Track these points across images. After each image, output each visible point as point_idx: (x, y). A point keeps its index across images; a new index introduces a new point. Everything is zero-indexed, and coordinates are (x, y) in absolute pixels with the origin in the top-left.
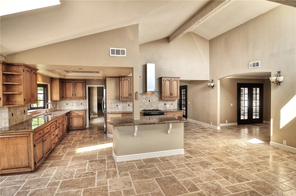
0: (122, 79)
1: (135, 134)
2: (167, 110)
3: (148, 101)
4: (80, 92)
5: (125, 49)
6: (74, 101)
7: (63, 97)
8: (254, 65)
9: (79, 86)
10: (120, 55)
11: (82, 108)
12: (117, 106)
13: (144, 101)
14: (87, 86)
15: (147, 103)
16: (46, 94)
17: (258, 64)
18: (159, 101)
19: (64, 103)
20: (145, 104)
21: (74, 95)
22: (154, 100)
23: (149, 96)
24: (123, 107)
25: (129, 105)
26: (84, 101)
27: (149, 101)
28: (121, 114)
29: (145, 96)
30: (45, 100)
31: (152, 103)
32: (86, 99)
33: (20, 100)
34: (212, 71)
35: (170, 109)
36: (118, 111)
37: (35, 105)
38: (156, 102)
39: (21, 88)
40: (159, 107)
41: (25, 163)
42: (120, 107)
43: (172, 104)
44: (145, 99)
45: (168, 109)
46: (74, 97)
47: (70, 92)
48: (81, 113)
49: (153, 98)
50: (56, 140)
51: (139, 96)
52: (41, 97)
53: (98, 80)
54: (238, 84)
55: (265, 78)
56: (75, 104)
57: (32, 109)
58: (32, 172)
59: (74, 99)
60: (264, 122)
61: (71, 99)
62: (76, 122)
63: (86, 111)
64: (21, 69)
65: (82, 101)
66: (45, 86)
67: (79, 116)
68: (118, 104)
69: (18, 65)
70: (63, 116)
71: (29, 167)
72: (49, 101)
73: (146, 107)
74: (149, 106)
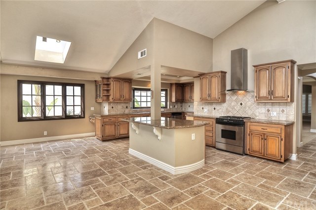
2: (271, 120)
3: (239, 104)
12: (203, 108)
13: (233, 104)
15: (238, 107)
16: (166, 96)
18: (258, 105)
20: (235, 108)
22: (249, 104)
23: (240, 97)
24: (208, 110)
25: (215, 109)
27: (241, 104)
30: (166, 101)
31: (245, 108)
35: (278, 119)
36: (204, 114)
38: (251, 105)
40: (257, 114)
43: (283, 111)
44: (236, 101)
45: (273, 119)
49: (247, 100)
64: (111, 80)
66: (166, 91)
72: (168, 103)
73: (235, 112)
74: (240, 112)
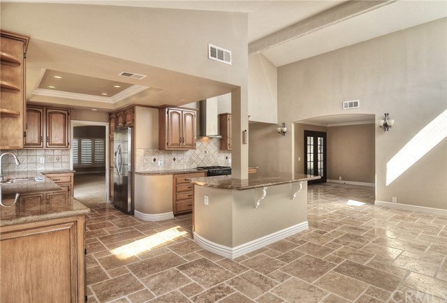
0: (170, 111)
3: (204, 152)
5: (230, 53)
6: (40, 153)
8: (351, 105)
9: (59, 123)
10: (224, 62)
11: (60, 167)
12: (155, 160)
13: (197, 152)
17: (356, 104)
18: (219, 153)
22: (212, 151)
23: (204, 143)
24: (164, 162)
25: (174, 159)
27: (206, 152)
28: (172, 176)
29: (199, 145)
31: (209, 156)
32: (70, 148)
34: (281, 110)
36: (156, 170)
38: (214, 153)
40: (219, 163)
42: (159, 164)
44: (200, 148)
46: (45, 144)
47: (34, 134)
49: (211, 148)
53: (100, 111)
54: (305, 131)
55: (329, 126)
59: (44, 148)
60: (328, 180)
61: (37, 147)
64: (19, 49)
65: (59, 153)
68: (156, 158)
73: (200, 162)
74: (205, 161)
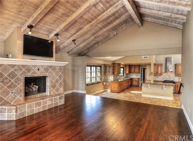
1: (149, 88)
4: (137, 70)
5: (148, 56)
6: (135, 74)
7: (130, 72)
9: (137, 68)
11: (138, 77)
14: (140, 68)
15: (168, 77)
16: (124, 71)
18: (175, 77)
19: (131, 74)
21: (134, 71)
22: (172, 76)
23: (169, 74)
25: (157, 77)
26: (139, 74)
27: (169, 76)
29: (166, 74)
30: (124, 73)
32: (140, 73)
33: (116, 73)
37: (119, 75)
39: (116, 70)
40: (175, 80)
41: (116, 90)
46: (135, 72)
47: (133, 70)
48: (137, 80)
50: (126, 87)
51: (163, 73)
52: (122, 72)
56: (135, 76)
57: (119, 76)
58: (118, 93)
59: (135, 73)
61: (133, 73)
62: (135, 83)
63: (139, 79)
64: (116, 65)
65: (138, 74)
66: (123, 68)
67: (136, 81)
69: (116, 64)
70: (128, 80)
71: (117, 91)
72: (125, 74)
